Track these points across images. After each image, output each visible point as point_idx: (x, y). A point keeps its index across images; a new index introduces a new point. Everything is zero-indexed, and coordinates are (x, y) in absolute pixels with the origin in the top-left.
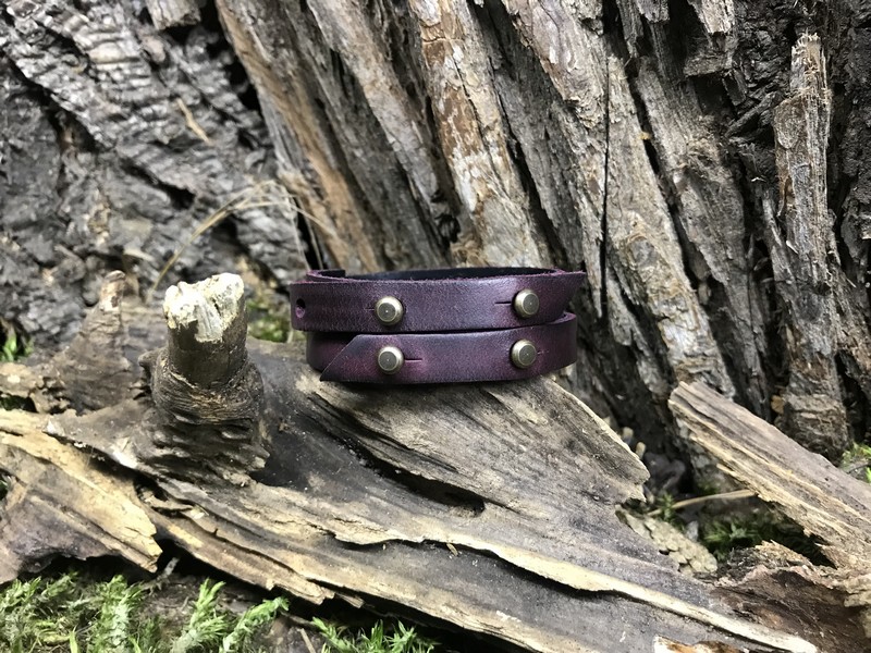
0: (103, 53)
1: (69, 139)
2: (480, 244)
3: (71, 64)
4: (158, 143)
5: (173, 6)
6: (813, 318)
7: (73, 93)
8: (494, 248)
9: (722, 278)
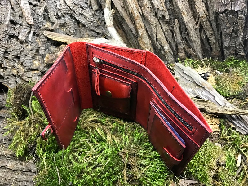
0: (87, 15)
1: (80, 26)
2: (142, 39)
3: (83, 17)
4: (95, 26)
5: (96, 8)
6: (180, 45)
7: (83, 21)
8: (144, 39)
9: (170, 41)
